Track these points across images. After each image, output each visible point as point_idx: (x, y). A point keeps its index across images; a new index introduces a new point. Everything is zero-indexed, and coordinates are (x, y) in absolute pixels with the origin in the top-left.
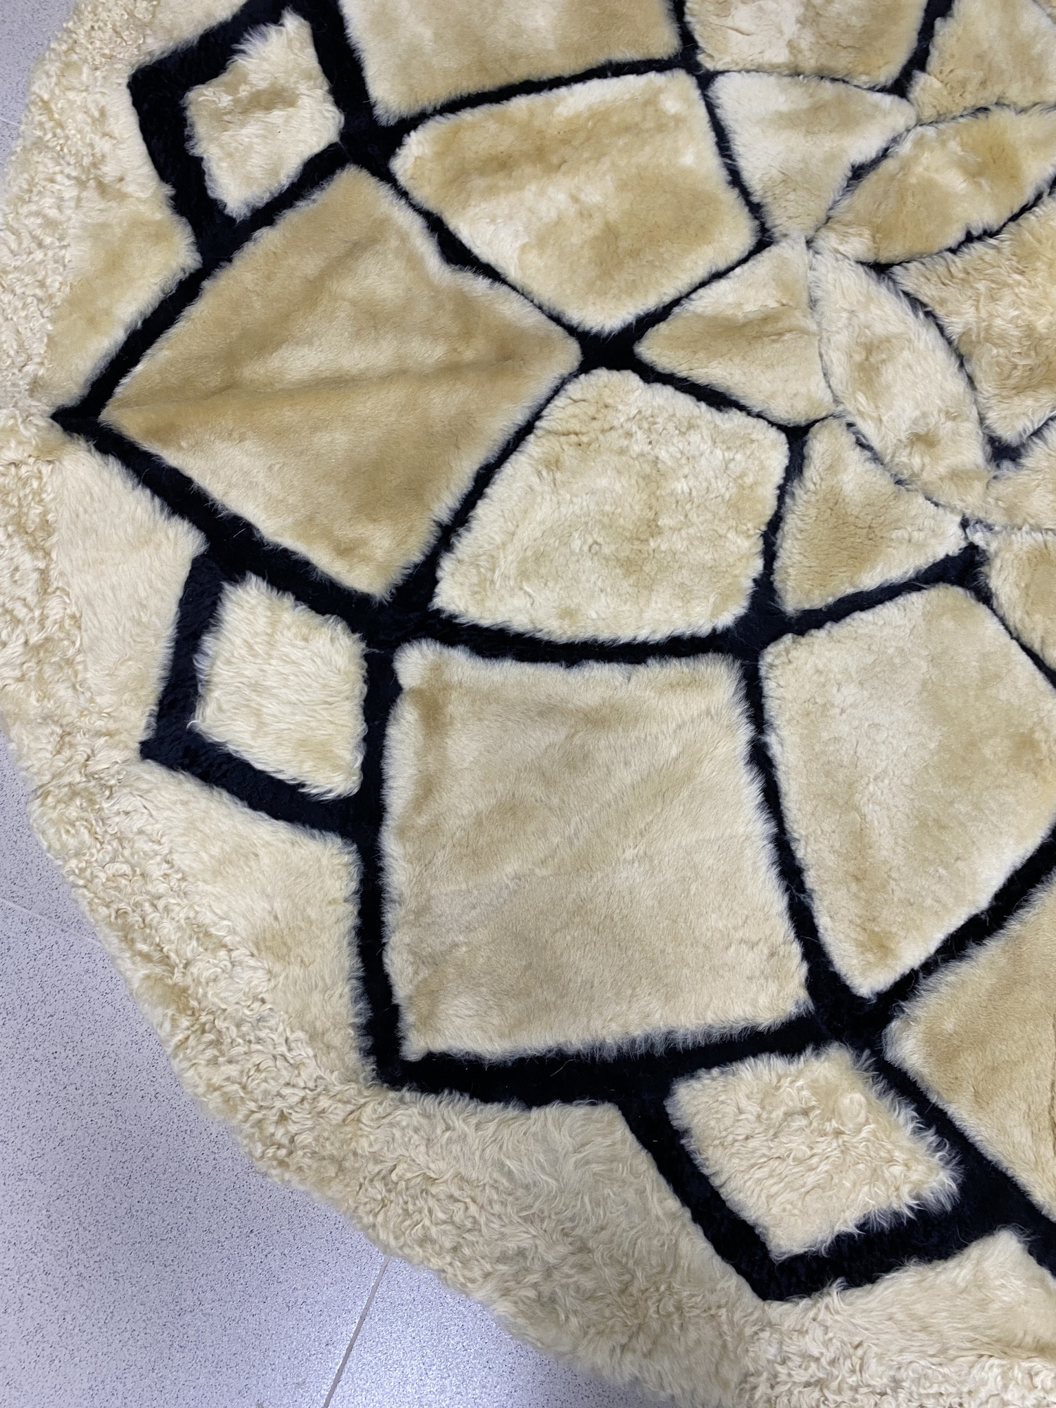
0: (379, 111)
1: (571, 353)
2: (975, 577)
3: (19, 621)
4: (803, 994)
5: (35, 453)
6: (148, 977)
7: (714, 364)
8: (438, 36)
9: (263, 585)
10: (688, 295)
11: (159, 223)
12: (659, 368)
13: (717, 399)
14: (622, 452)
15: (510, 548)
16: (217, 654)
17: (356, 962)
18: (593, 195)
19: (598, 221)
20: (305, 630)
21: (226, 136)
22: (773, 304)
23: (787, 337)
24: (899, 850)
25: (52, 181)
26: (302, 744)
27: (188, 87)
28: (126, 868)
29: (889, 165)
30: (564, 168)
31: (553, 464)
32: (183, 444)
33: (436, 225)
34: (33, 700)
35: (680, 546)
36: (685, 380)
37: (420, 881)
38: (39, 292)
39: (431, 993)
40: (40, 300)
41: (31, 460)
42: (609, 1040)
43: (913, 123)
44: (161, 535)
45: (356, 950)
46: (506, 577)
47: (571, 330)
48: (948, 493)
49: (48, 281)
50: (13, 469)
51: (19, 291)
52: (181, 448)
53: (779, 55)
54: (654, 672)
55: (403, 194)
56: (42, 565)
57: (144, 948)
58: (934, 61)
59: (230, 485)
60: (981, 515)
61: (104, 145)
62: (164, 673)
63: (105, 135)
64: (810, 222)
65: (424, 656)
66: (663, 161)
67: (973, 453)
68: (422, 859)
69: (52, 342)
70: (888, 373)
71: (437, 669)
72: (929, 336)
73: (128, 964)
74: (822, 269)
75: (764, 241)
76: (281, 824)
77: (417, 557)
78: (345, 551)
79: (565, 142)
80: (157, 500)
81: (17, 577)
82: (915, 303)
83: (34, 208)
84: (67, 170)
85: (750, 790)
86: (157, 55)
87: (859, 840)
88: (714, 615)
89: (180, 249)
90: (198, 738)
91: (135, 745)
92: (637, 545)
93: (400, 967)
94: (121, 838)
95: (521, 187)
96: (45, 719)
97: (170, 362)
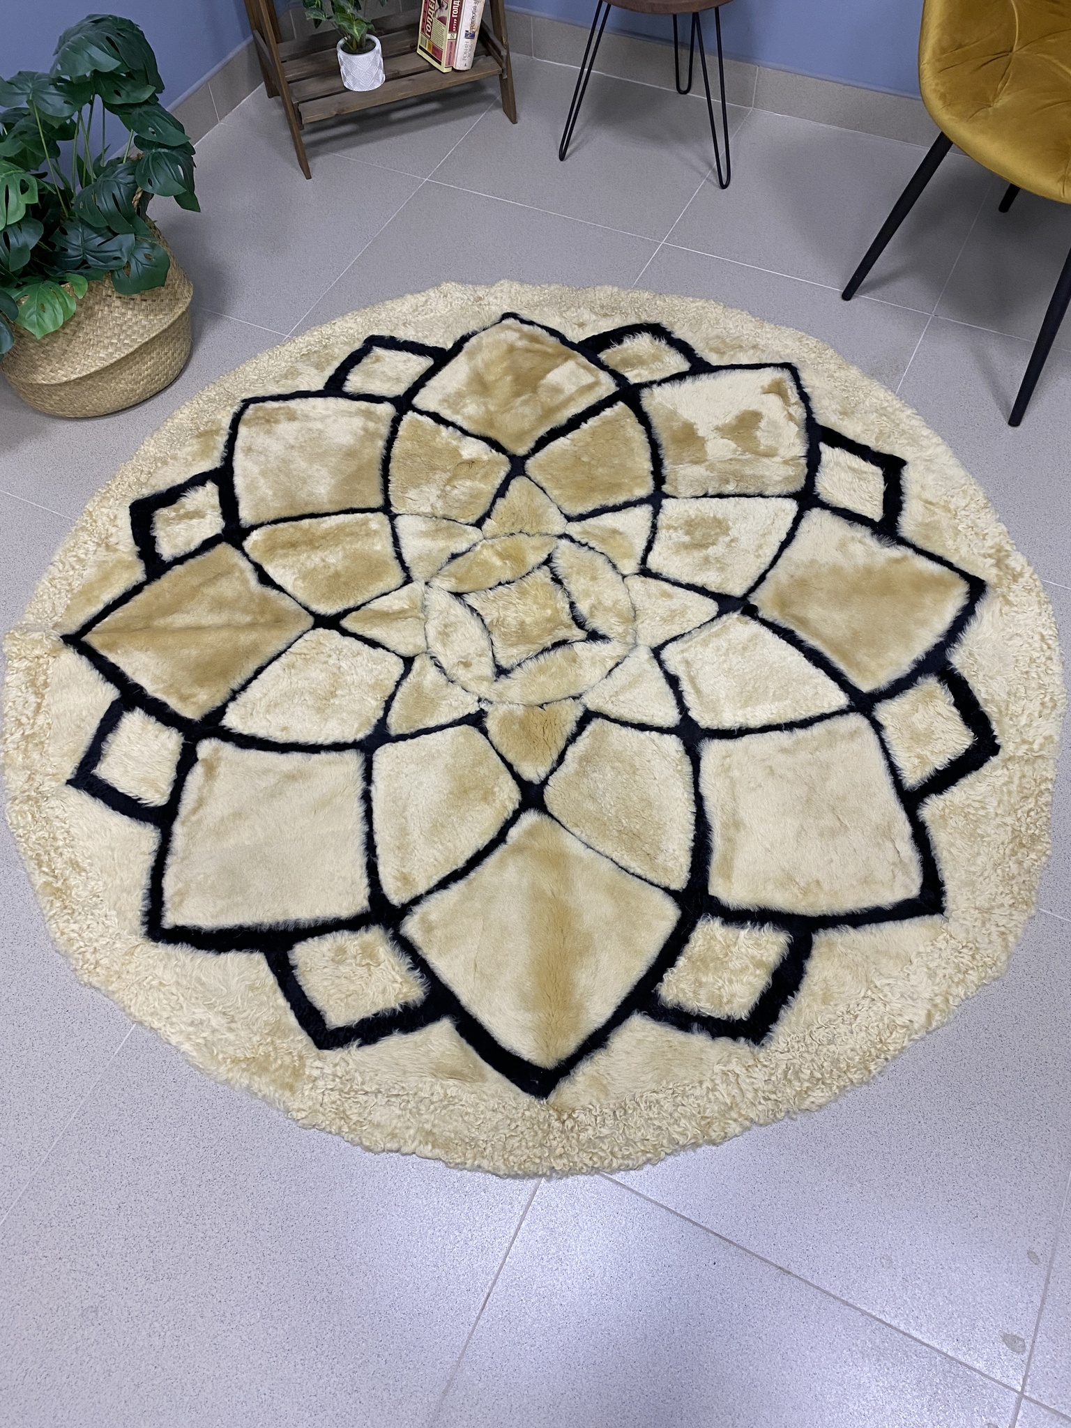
0: (242, 522)
1: (310, 622)
2: (481, 722)
3: (22, 724)
4: (366, 903)
5: (48, 652)
6: (46, 882)
7: (375, 629)
8: (275, 494)
9: (142, 712)
10: (369, 602)
11: (130, 562)
12: (350, 630)
13: (374, 644)
14: (326, 662)
15: (264, 700)
16: (113, 742)
17: (149, 882)
18: (332, 560)
19: (332, 569)
20: (157, 732)
21: (168, 529)
22: (406, 607)
23: (409, 619)
24: (421, 836)
25: (86, 543)
26: (143, 780)
27: (156, 509)
28: (46, 834)
29: (469, 554)
30: (321, 548)
31: (291, 666)
32: (119, 651)
33: (258, 568)
34: (20, 759)
35: (344, 703)
36: (360, 636)
37: (187, 845)
38: (67, 588)
39: (182, 894)
40: (67, 591)
41: (46, 656)
42: (265, 921)
43: (481, 538)
44: (99, 690)
45: (150, 877)
46: (258, 713)
47: (312, 613)
48: (472, 686)
49: (73, 583)
50: (36, 659)
51: (58, 586)
52: (117, 653)
53: (428, 509)
54: (323, 756)
55: (246, 555)
56: (39, 701)
57: (46, 870)
58: (493, 515)
59: (137, 670)
60: (487, 697)
61: (113, 530)
62: (86, 750)
63: (115, 525)
64: (428, 575)
65: (213, 745)
66: (366, 548)
67: (488, 670)
68: (190, 836)
69: (68, 608)
70: (454, 637)
71: (216, 750)
72: (476, 623)
73: (37, 876)
74: (431, 593)
75: (408, 580)
76: (126, 817)
77: (219, 704)
78: (184, 699)
79: (323, 538)
80: (101, 675)
81: (26, 705)
82: (472, 610)
83: (74, 554)
84: (94, 539)
85: (358, 809)
86: (146, 496)
87: (403, 832)
88: (356, 734)
89: (138, 573)
90: (95, 777)
91: (64, 781)
92: (324, 702)
93: (170, 884)
94: (47, 819)
95: (299, 555)
96: (23, 768)
97: (121, 618)
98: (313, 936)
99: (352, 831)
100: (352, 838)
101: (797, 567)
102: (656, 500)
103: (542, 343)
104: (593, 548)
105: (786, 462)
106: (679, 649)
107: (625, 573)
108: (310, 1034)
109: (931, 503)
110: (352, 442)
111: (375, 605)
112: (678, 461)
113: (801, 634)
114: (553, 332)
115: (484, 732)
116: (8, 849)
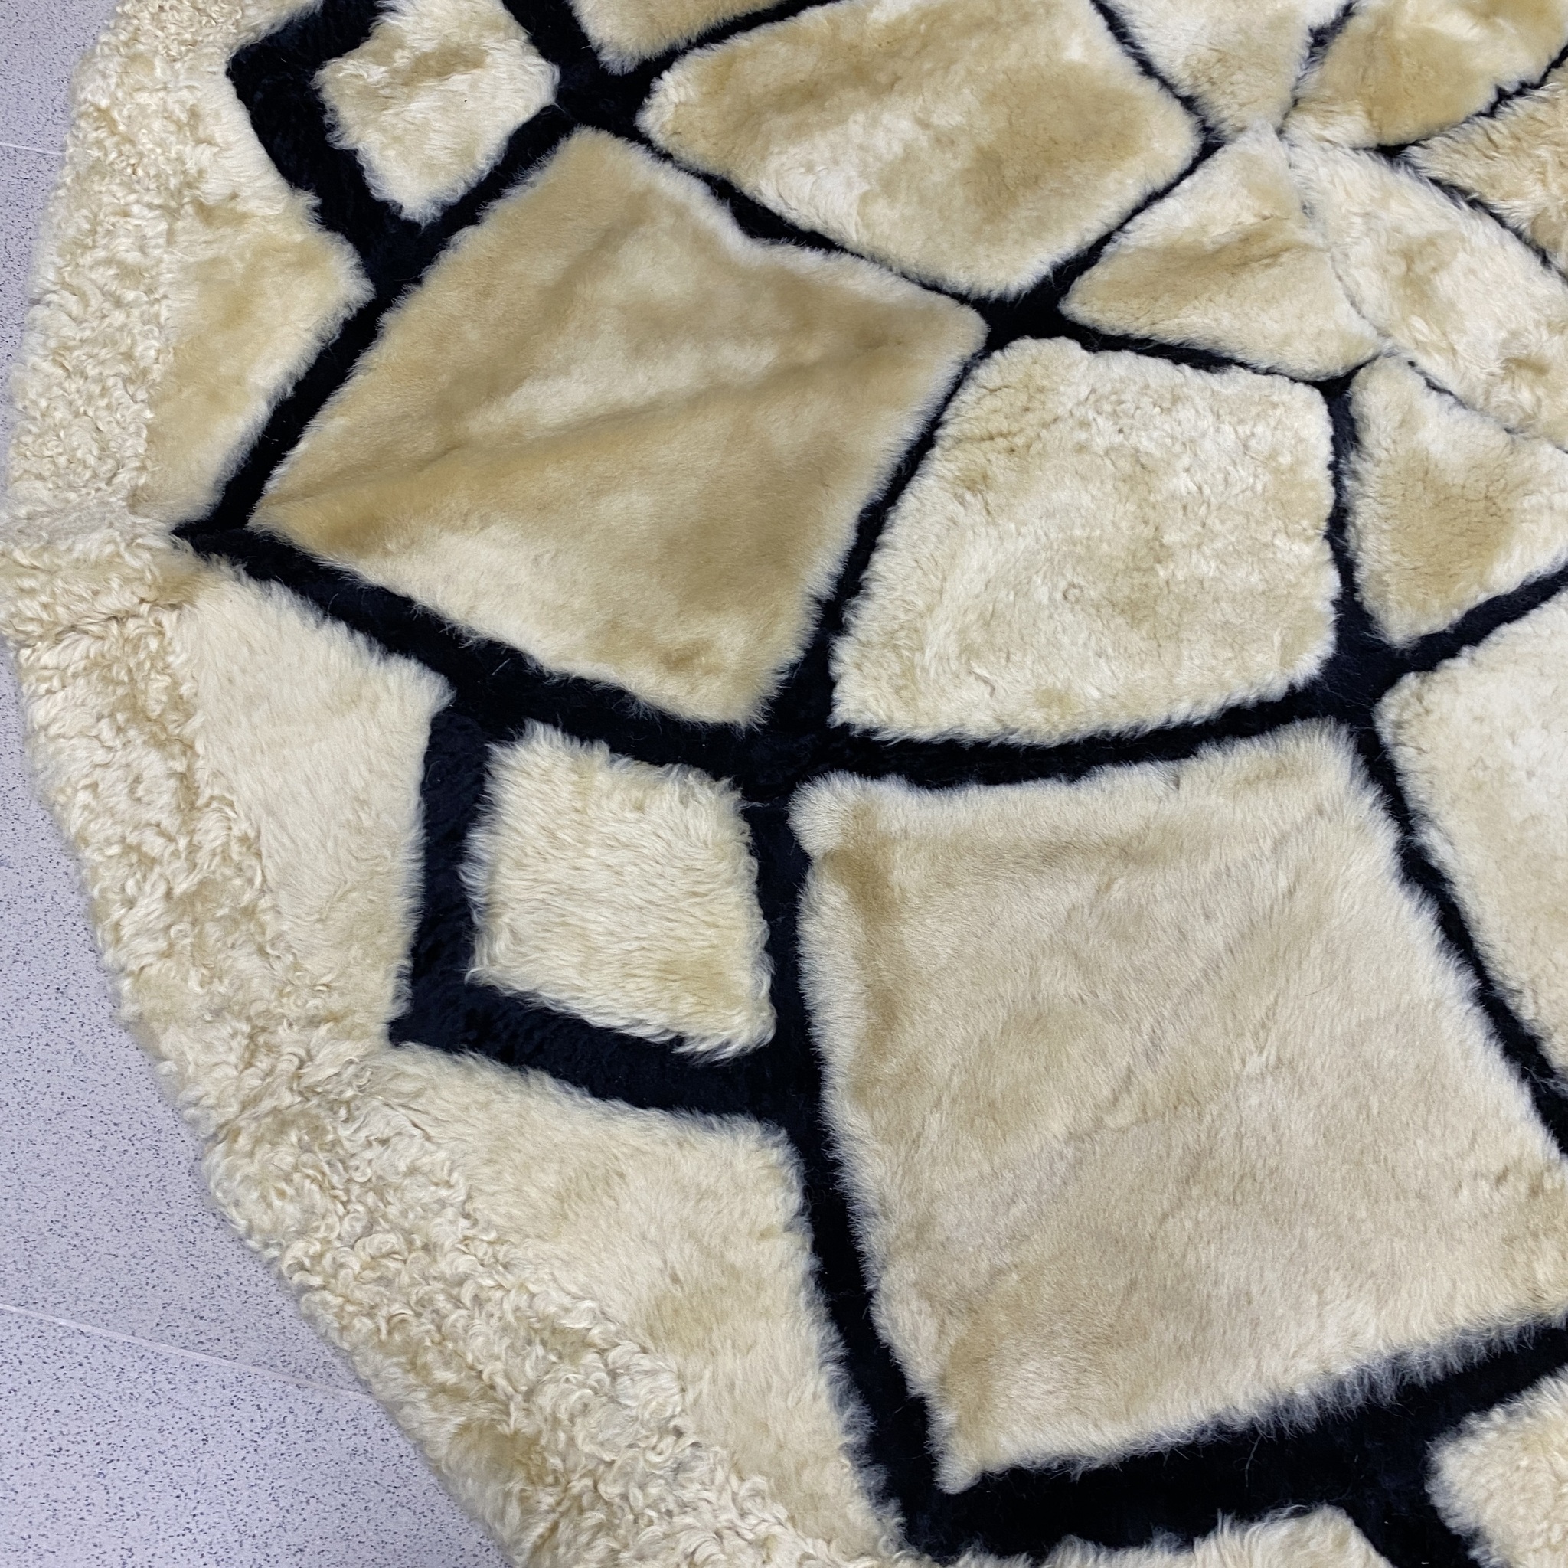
0: (606, 57)
1: (972, 328)
3: (154, 861)
5: (150, 595)
6: (465, 1428)
7: (1187, 310)
9: (557, 736)
10: (1120, 228)
11: (301, 248)
12: (1106, 329)
13: (1205, 359)
14: (1081, 449)
15: (940, 615)
16: (497, 857)
17: (829, 1333)
18: (948, 116)
19: (965, 147)
20: (636, 794)
21: (387, 117)
22: (1249, 219)
23: (1285, 258)
25: (126, 214)
26: (668, 971)
27: (319, 64)
28: (393, 1240)
29: (1358, 23)
30: (897, 87)
31: (975, 483)
32: (391, 546)
34: (193, 984)
35: (1208, 569)
36: (1146, 341)
37: (908, 1170)
38: (124, 369)
39: (975, 1362)
40: (127, 380)
41: (145, 608)
44: (379, 687)
45: (824, 1311)
46: (940, 658)
47: (962, 298)
49: (138, 351)
50: (114, 627)
51: (92, 371)
52: (387, 553)
54: (1216, 764)
55: (666, 154)
56: (179, 766)
57: (445, 1376)
59: (477, 595)
61: (197, 157)
62: (415, 903)
63: (199, 142)
64: (1273, 107)
65: (841, 799)
66: (1041, 59)
68: (903, 1134)
69: (155, 436)
70: (1445, 284)
71: (862, 814)
72: (1484, 230)
73: (427, 1413)
74: (1307, 165)
75: (1212, 139)
76: (654, 1115)
77: (795, 653)
78: (679, 662)
79: (892, 54)
80: (360, 638)
81: (140, 792)
82: (1451, 190)
83: (101, 254)
84: (147, 199)
86: (265, 29)
88: (1285, 663)
89: (339, 278)
90: (486, 995)
91: (380, 1028)
92: (1138, 579)
93: (907, 1326)
94: (379, 1187)
95: (842, 121)
96: (218, 1013)
97: (350, 432)
98: (1484, 1406)
99: (1438, 1004)
100: (1448, 1026)
111: (1147, 232)
116: (275, 1322)
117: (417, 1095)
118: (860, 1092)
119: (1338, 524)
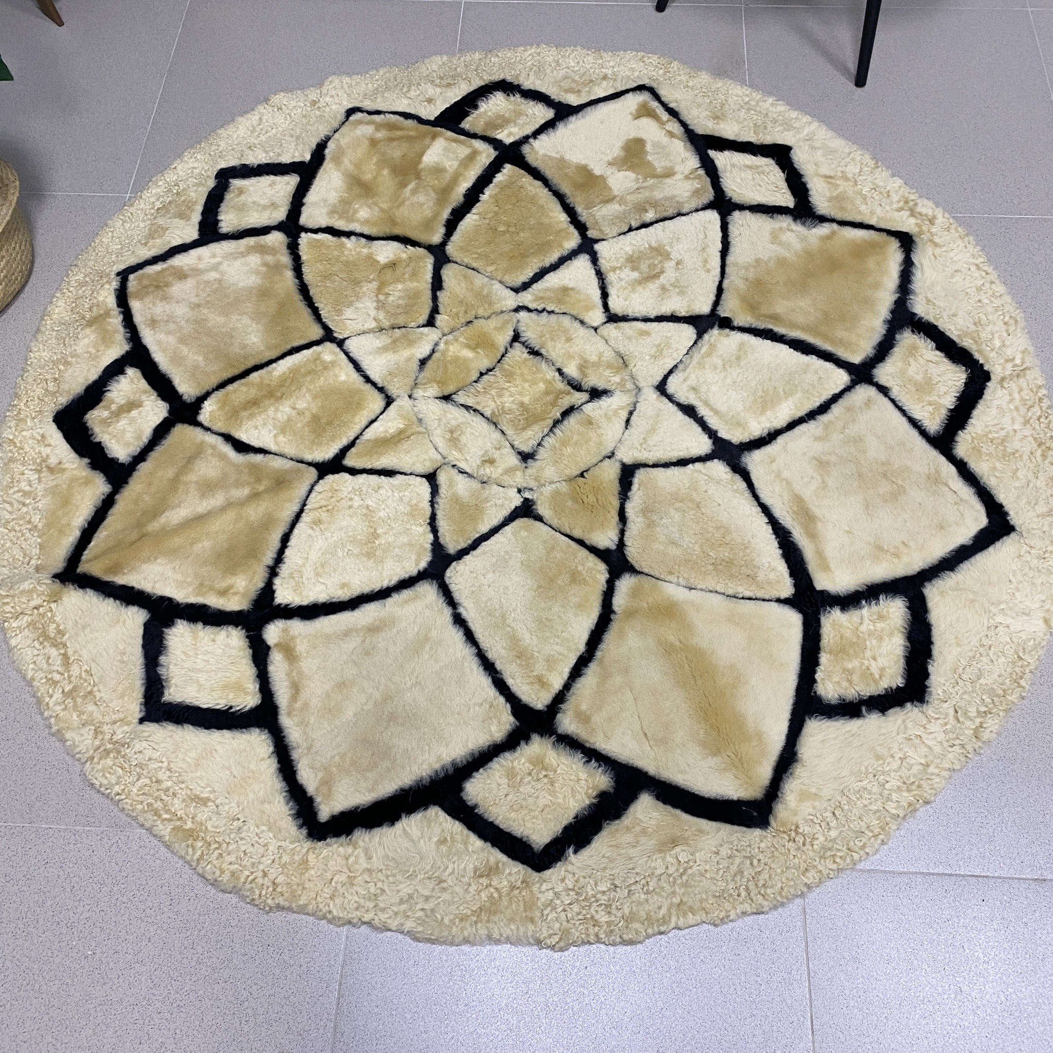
0: (185, 397)
1: (313, 473)
2: (532, 512)
3: (57, 682)
4: (512, 719)
5: (47, 599)
6: (173, 829)
7: (382, 458)
8: (206, 359)
9: (185, 623)
10: (361, 434)
11: (86, 477)
12: (357, 468)
13: (389, 473)
14: (350, 507)
15: (308, 565)
16: (169, 663)
17: (283, 784)
18: (302, 405)
19: (308, 414)
20: (212, 636)
21: (110, 429)
22: (401, 426)
23: (412, 437)
24: (534, 637)
25: (23, 474)
26: (225, 687)
27: (85, 413)
28: (147, 781)
29: (436, 355)
30: (284, 397)
31: (317, 522)
32: (125, 571)
33: (228, 438)
34: (75, 717)
35: (391, 539)
36: (371, 470)
37: (305, 733)
38: (29, 526)
39: (327, 783)
40: (30, 530)
41: (45, 604)
42: (424, 774)
43: (440, 336)
44: (124, 616)
45: (281, 779)
46: (308, 579)
47: (310, 464)
48: (507, 480)
49: (33, 520)
50: (36, 611)
51: (17, 528)
52: (124, 574)
53: (373, 324)
54: (396, 598)
55: (208, 429)
56: (62, 651)
57: (167, 816)
58: (441, 309)
59: (155, 582)
60: (525, 485)
61: (46, 451)
62: (143, 682)
63: (46, 446)
64: (408, 388)
65: (278, 627)
66: (331, 381)
67: (514, 460)
68: (303, 723)
69: (42, 547)
70: (463, 439)
71: (285, 631)
72: (478, 419)
73: (161, 827)
74: (419, 405)
75: (389, 401)
76: (224, 731)
77: (261, 585)
78: (223, 593)
79: (282, 386)
80: (118, 602)
81: (50, 661)
82: (467, 408)
83: (16, 489)
84: (30, 467)
85: (457, 636)
86: (65, 404)
87: (514, 641)
88: (417, 565)
89: (100, 486)
90: (170, 704)
91: (136, 721)
92: (370, 545)
93: (307, 777)
94: (140, 765)
95: (266, 411)
96: (83, 725)
97: (108, 536)
98: (477, 770)
99: (463, 658)
100: (466, 664)
101: (747, 269)
102: (587, 246)
103: (401, 129)
104: (552, 312)
105: (687, 177)
106: (682, 379)
107: (595, 324)
108: (523, 863)
109: (830, 177)
110: (259, 281)
111: (370, 434)
112: (589, 206)
113: (780, 330)
114: (406, 116)
115: (539, 518)
116: (112, 814)
117: (149, 736)
118: (289, 714)
119: (433, 518)
